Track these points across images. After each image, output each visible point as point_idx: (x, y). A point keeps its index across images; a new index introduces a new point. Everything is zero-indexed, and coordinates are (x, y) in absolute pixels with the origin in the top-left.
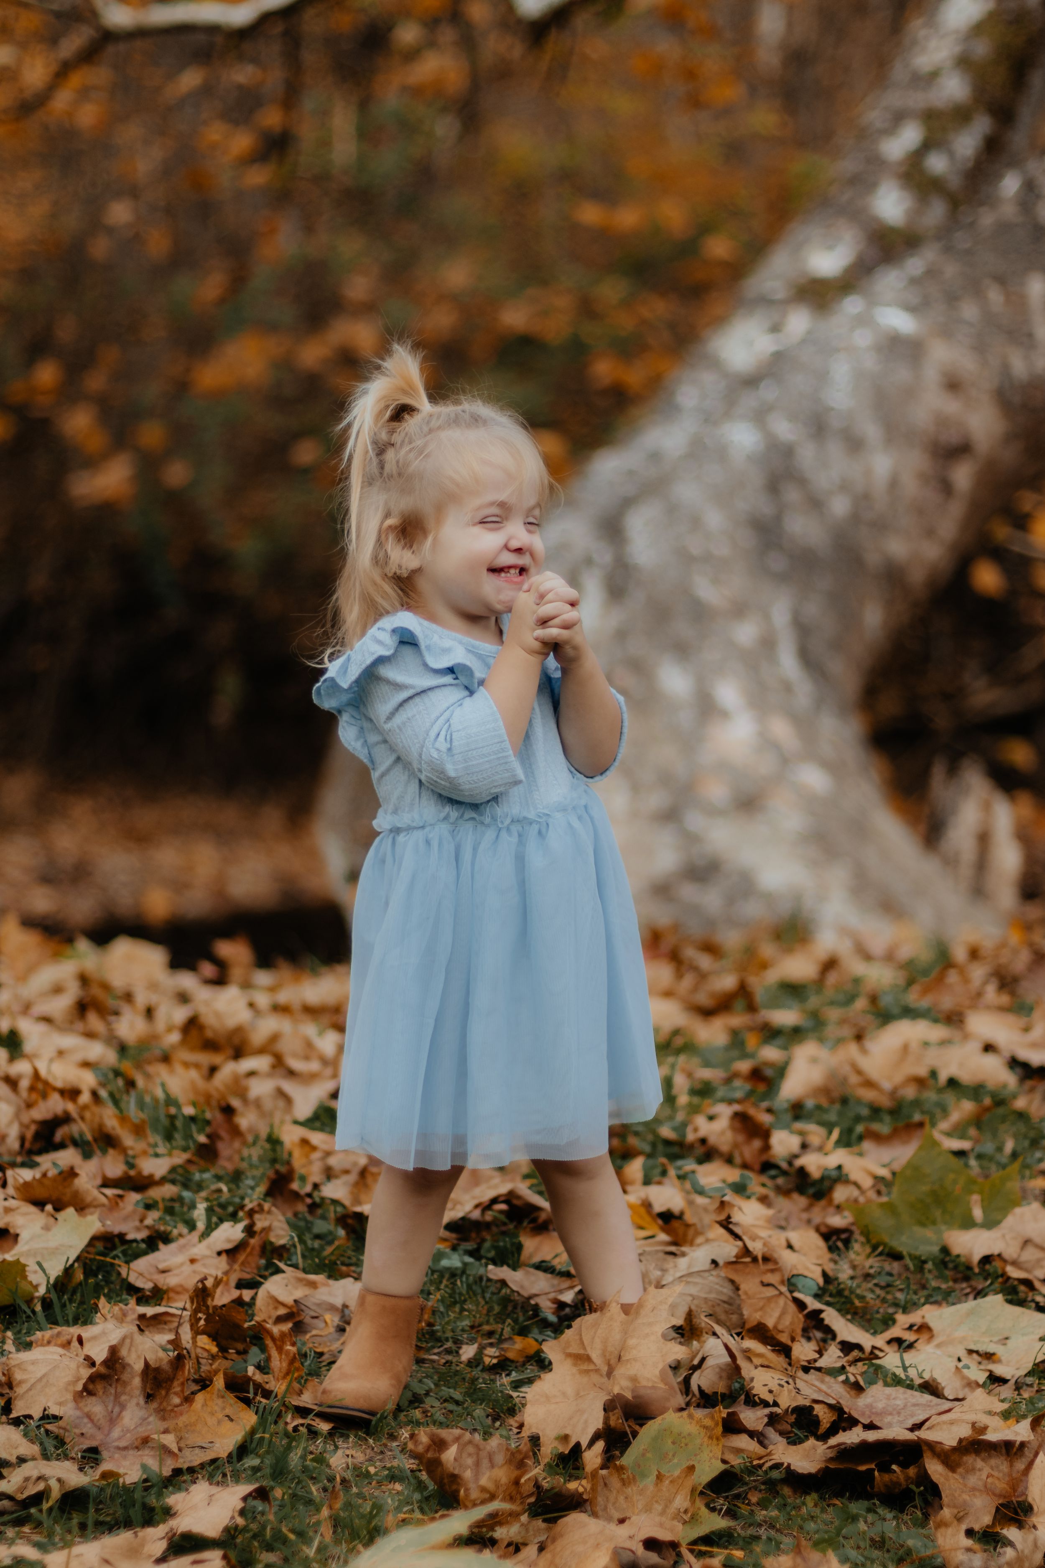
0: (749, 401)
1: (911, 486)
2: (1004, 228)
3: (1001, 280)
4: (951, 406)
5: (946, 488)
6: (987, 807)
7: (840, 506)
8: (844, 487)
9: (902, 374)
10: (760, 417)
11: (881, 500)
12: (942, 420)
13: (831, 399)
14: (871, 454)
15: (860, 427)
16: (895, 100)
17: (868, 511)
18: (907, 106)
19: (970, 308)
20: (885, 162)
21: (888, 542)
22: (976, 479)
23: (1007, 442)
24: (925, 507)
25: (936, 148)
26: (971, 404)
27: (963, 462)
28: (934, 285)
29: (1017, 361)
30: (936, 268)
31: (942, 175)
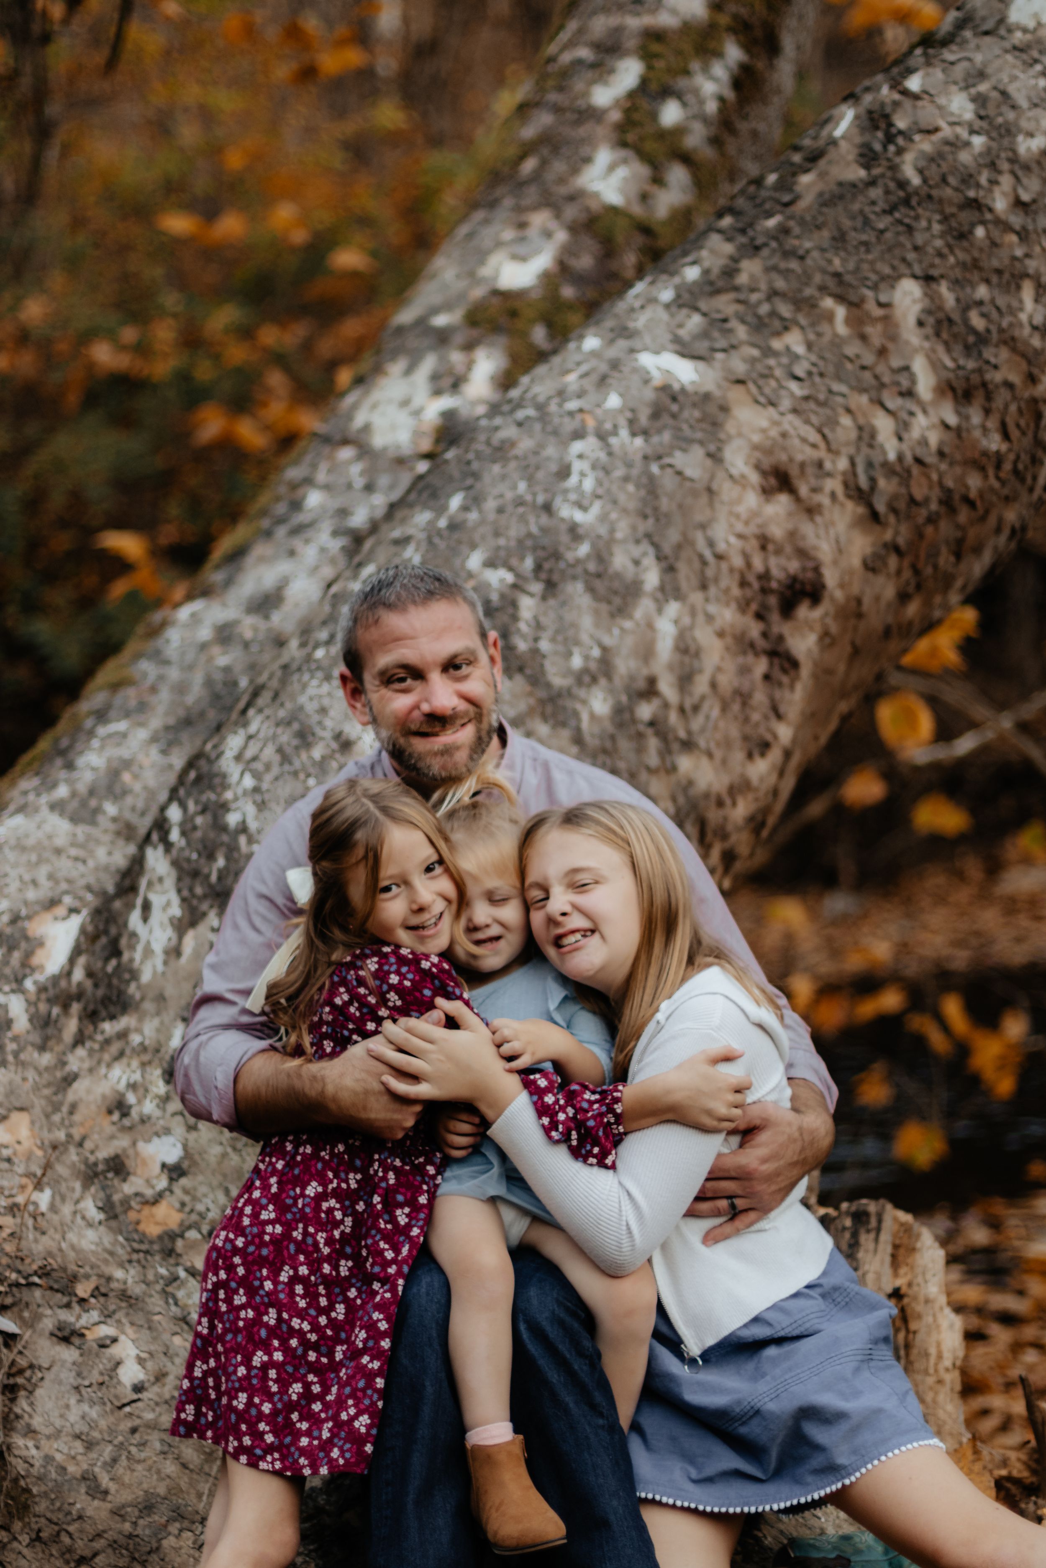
1: (715, 659)
2: (838, 195)
3: (842, 290)
5: (781, 659)
9: (691, 462)
11: (667, 688)
12: (764, 542)
13: (566, 511)
14: (644, 607)
15: (620, 561)
16: (600, 25)
17: (645, 711)
18: (618, 30)
19: (794, 341)
20: (593, 114)
21: (685, 763)
22: (827, 639)
23: (871, 566)
24: (744, 697)
25: (666, 92)
26: (811, 511)
27: (803, 611)
28: (725, 304)
29: (884, 425)
30: (730, 272)
31: (679, 131)
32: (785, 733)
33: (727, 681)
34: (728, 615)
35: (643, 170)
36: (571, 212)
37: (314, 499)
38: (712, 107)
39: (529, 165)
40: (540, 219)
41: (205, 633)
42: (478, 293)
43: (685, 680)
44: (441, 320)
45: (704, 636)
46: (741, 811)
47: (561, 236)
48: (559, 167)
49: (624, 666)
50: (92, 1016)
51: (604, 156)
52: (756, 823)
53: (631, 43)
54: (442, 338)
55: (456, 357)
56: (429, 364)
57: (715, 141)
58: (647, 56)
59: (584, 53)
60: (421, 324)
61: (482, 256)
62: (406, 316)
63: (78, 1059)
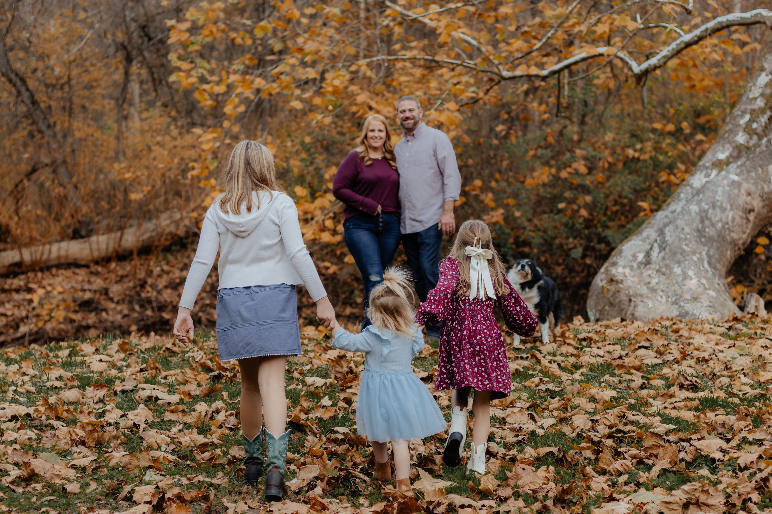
0: (696, 198)
1: (738, 220)
2: (762, 152)
3: (761, 166)
4: (749, 199)
5: (748, 220)
6: (757, 301)
7: (720, 225)
8: (721, 220)
9: (736, 191)
10: (699, 203)
11: (730, 223)
12: (746, 203)
13: (717, 198)
14: (727, 212)
15: (724, 205)
16: (743, 107)
17: (727, 226)
18: (746, 109)
19: (753, 174)
20: (740, 126)
21: (732, 234)
22: (755, 218)
23: (763, 207)
24: (742, 225)
25: (754, 121)
26: (754, 199)
27: (752, 213)
28: (743, 168)
29: (766, 187)
30: (745, 163)
31: (756, 129)
32: (748, 231)
33: (740, 222)
34: (740, 213)
35: (748, 136)
36: (733, 145)
37: (682, 195)
38: (763, 124)
39: (727, 135)
40: (727, 146)
41: (663, 216)
42: (714, 160)
43: (733, 222)
44: (707, 164)
45: (736, 216)
46: (741, 242)
47: (731, 149)
48: (732, 136)
49: (724, 220)
50: (646, 265)
51: (741, 134)
52: (744, 244)
53: (748, 111)
54: (707, 168)
55: (709, 171)
56: (704, 172)
57: (764, 131)
58: (751, 114)
59: (739, 113)
60: (704, 165)
61: (716, 153)
62: (701, 163)
63: (644, 271)
